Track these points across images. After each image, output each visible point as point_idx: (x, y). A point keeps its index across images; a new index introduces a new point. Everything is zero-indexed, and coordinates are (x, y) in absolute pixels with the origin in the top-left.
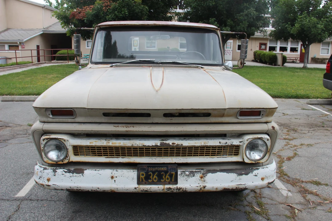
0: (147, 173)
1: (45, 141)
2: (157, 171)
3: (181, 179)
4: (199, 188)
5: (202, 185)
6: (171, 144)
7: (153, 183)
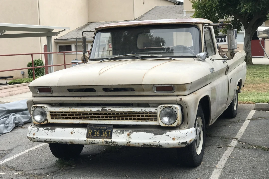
0: (93, 130)
1: (34, 108)
2: (99, 129)
3: (115, 135)
4: (126, 142)
5: (128, 140)
6: (108, 110)
7: (96, 137)
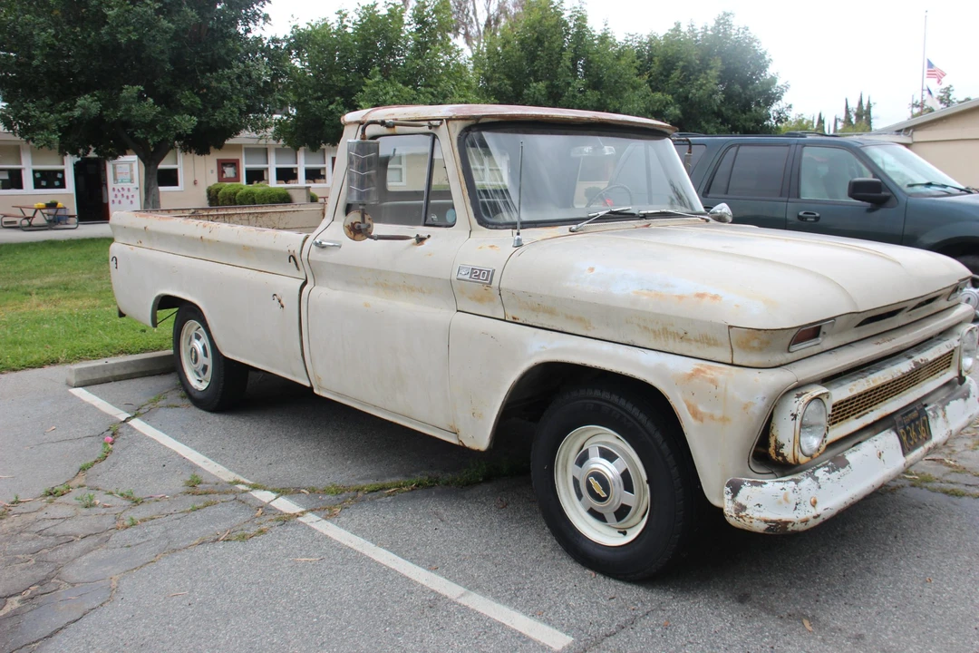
0: (905, 429)
2: (911, 421)
3: (932, 427)
5: (948, 429)
6: (920, 361)
7: (915, 446)
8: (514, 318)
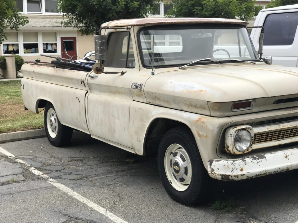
8: (149, 102)
